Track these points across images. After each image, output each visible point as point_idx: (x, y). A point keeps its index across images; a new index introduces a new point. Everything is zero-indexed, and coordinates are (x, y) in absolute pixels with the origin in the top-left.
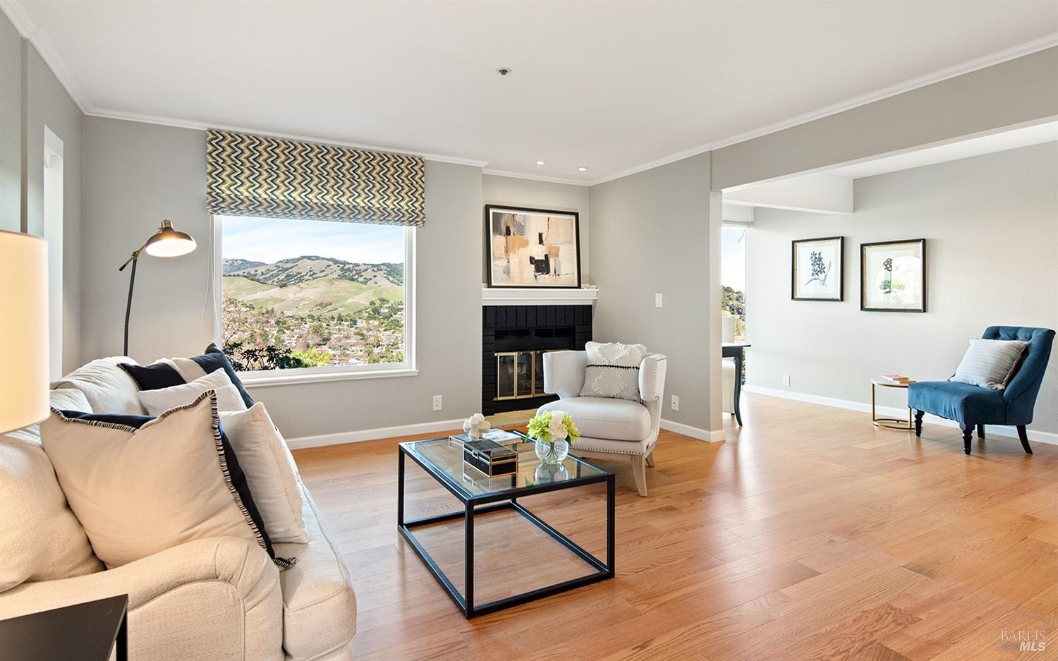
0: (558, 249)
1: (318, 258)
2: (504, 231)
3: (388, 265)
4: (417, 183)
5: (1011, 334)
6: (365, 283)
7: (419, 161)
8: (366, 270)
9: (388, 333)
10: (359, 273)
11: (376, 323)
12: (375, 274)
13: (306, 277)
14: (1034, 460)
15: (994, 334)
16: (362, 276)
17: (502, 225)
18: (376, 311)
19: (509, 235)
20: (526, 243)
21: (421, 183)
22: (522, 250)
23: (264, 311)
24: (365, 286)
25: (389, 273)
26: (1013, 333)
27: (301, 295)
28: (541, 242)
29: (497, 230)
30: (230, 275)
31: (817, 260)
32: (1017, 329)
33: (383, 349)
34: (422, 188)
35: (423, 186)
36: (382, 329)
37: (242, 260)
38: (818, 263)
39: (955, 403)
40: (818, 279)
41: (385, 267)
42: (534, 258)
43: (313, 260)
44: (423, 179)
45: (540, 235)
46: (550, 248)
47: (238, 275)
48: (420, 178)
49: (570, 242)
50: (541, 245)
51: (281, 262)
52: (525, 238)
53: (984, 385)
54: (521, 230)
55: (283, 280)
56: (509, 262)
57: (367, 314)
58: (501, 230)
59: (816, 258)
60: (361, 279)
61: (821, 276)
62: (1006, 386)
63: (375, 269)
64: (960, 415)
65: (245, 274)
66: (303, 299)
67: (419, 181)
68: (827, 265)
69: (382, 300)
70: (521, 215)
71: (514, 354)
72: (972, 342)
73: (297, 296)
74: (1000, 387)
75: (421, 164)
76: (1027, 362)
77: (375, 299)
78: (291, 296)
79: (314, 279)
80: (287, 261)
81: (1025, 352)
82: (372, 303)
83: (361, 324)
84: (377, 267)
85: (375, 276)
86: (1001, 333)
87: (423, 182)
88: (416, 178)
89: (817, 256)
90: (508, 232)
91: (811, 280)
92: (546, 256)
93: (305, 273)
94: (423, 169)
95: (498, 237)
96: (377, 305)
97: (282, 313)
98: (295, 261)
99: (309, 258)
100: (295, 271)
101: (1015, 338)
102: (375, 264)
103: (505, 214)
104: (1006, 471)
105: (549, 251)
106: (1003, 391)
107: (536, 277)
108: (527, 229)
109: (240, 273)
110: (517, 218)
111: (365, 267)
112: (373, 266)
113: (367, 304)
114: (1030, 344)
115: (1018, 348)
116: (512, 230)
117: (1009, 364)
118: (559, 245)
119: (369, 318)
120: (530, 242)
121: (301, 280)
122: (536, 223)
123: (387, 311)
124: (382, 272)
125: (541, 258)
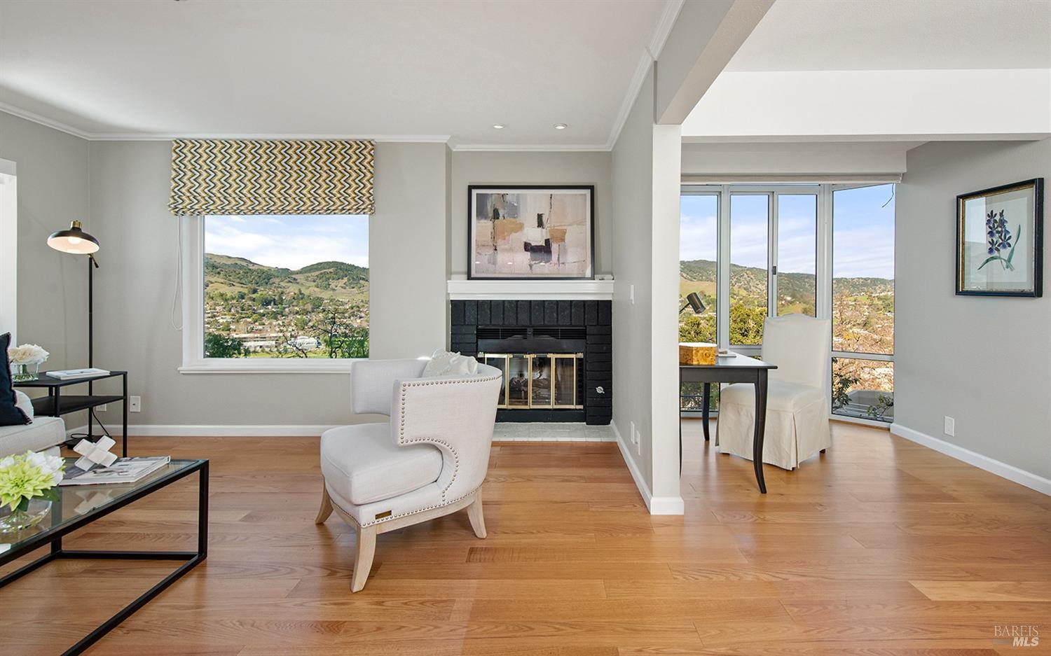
0: (564, 232)
2: (491, 214)
4: (366, 168)
7: (368, 144)
17: (489, 207)
19: (498, 218)
20: (520, 227)
21: (370, 168)
22: (514, 236)
28: (540, 224)
29: (481, 214)
31: (996, 225)
34: (371, 172)
35: (372, 171)
38: (1000, 229)
40: (1000, 258)
42: (530, 244)
44: (372, 163)
45: (540, 217)
46: (552, 231)
48: (369, 163)
49: (582, 223)
50: (540, 229)
52: (518, 220)
54: (514, 211)
56: (496, 250)
58: (487, 215)
59: (995, 221)
61: (1004, 253)
67: (368, 165)
68: (1013, 234)
70: (514, 195)
71: (505, 356)
75: (370, 147)
87: (372, 166)
88: (365, 163)
89: (997, 218)
90: (496, 215)
91: (987, 261)
92: (547, 241)
94: (372, 152)
95: (483, 222)
103: (492, 194)
105: (552, 235)
107: (531, 266)
108: (522, 209)
110: (508, 198)
116: (501, 212)
118: (565, 228)
120: (525, 226)
122: (534, 202)
125: (540, 244)
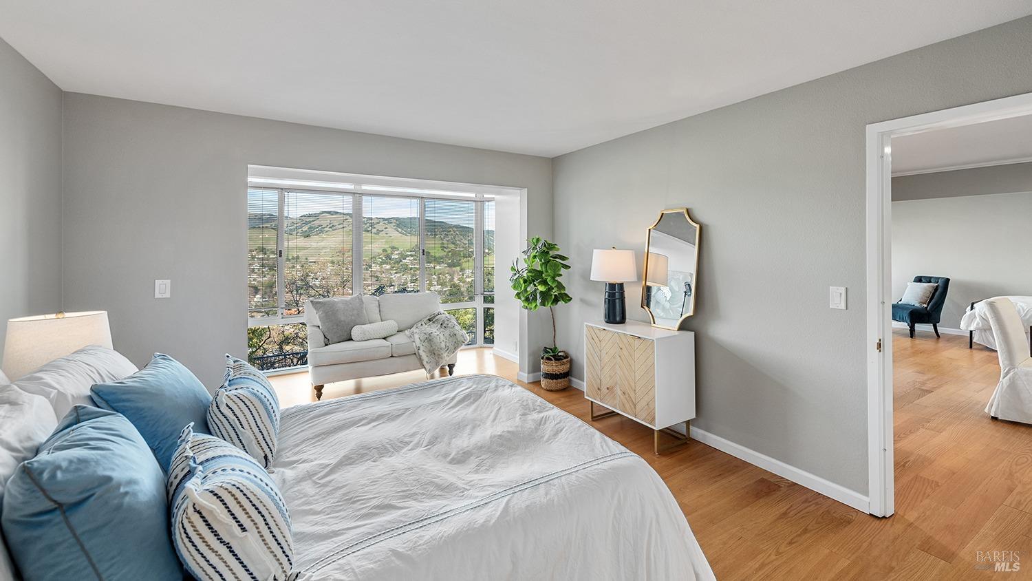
1: (337, 213)
3: (397, 219)
5: (928, 280)
6: (377, 233)
8: (378, 223)
9: (398, 275)
10: (372, 225)
11: (388, 267)
12: (386, 226)
13: (327, 229)
14: (940, 340)
15: (919, 280)
16: (375, 228)
18: (388, 257)
23: (290, 257)
24: (377, 237)
25: (398, 226)
26: (929, 280)
27: (323, 244)
30: (259, 228)
32: (931, 277)
33: (394, 288)
36: (393, 272)
37: (269, 215)
39: (906, 314)
41: (395, 221)
43: (332, 214)
47: (267, 227)
51: (304, 216)
53: (917, 305)
55: (306, 231)
57: (380, 260)
60: (374, 231)
62: (928, 305)
63: (386, 222)
64: (908, 320)
65: (273, 227)
66: (324, 248)
69: (394, 248)
72: (908, 284)
73: (319, 244)
74: (925, 306)
76: (937, 293)
77: (386, 247)
78: (314, 245)
79: (333, 230)
80: (310, 216)
81: (936, 289)
82: (385, 250)
83: (375, 268)
84: (388, 221)
85: (386, 228)
86: (923, 279)
93: (325, 226)
96: (389, 252)
97: (307, 259)
98: (316, 215)
99: (329, 212)
100: (316, 223)
101: (930, 282)
102: (386, 217)
104: (929, 345)
106: (926, 308)
109: (268, 225)
111: (377, 221)
112: (384, 219)
113: (380, 251)
114: (938, 285)
115: (933, 287)
117: (929, 295)
119: (382, 263)
121: (322, 231)
123: (397, 257)
124: (392, 225)
